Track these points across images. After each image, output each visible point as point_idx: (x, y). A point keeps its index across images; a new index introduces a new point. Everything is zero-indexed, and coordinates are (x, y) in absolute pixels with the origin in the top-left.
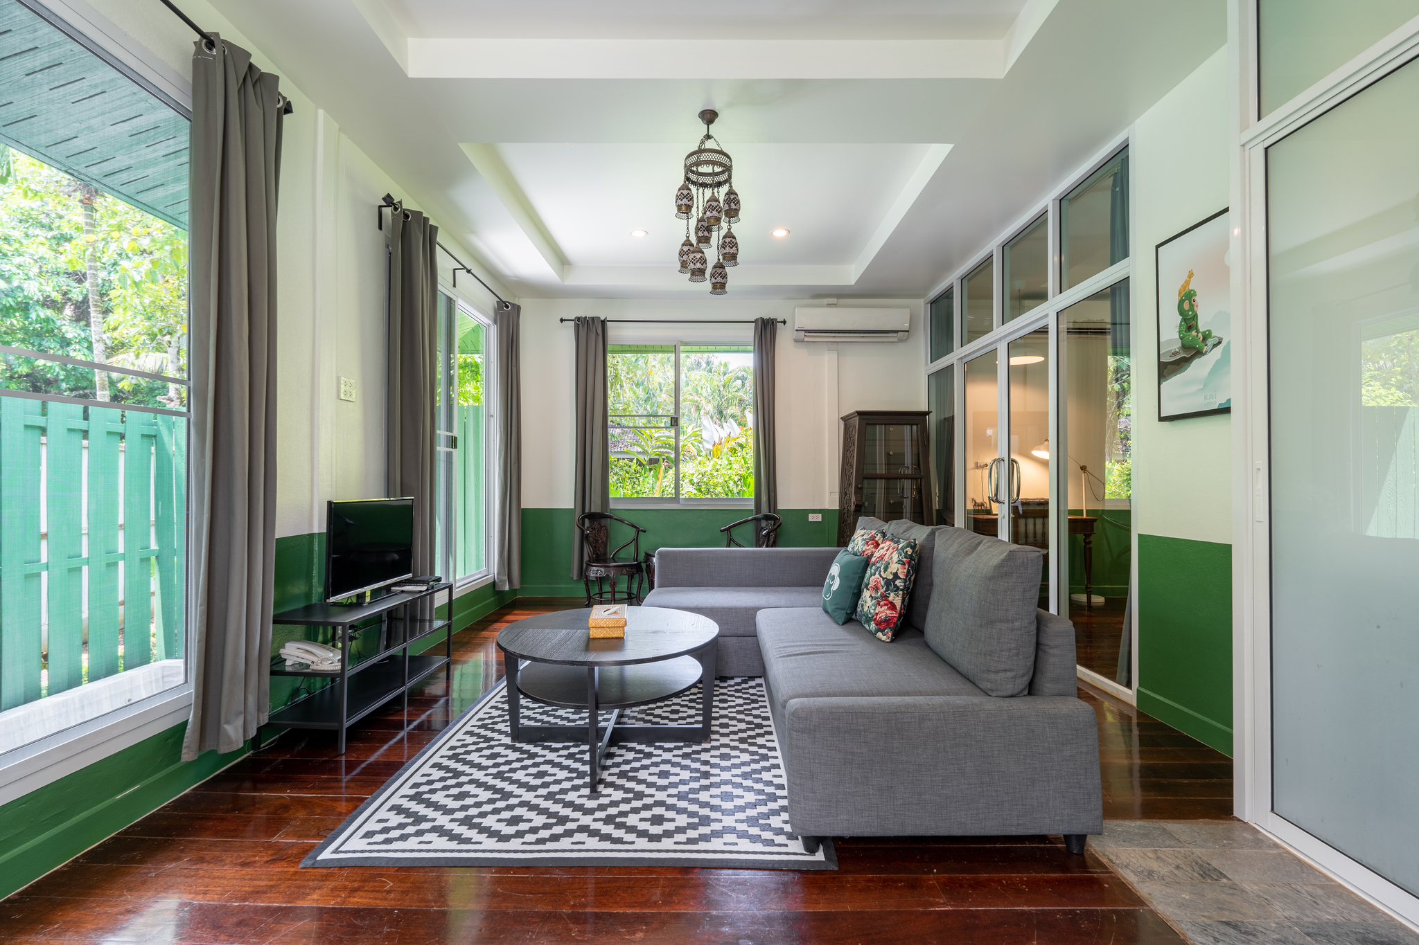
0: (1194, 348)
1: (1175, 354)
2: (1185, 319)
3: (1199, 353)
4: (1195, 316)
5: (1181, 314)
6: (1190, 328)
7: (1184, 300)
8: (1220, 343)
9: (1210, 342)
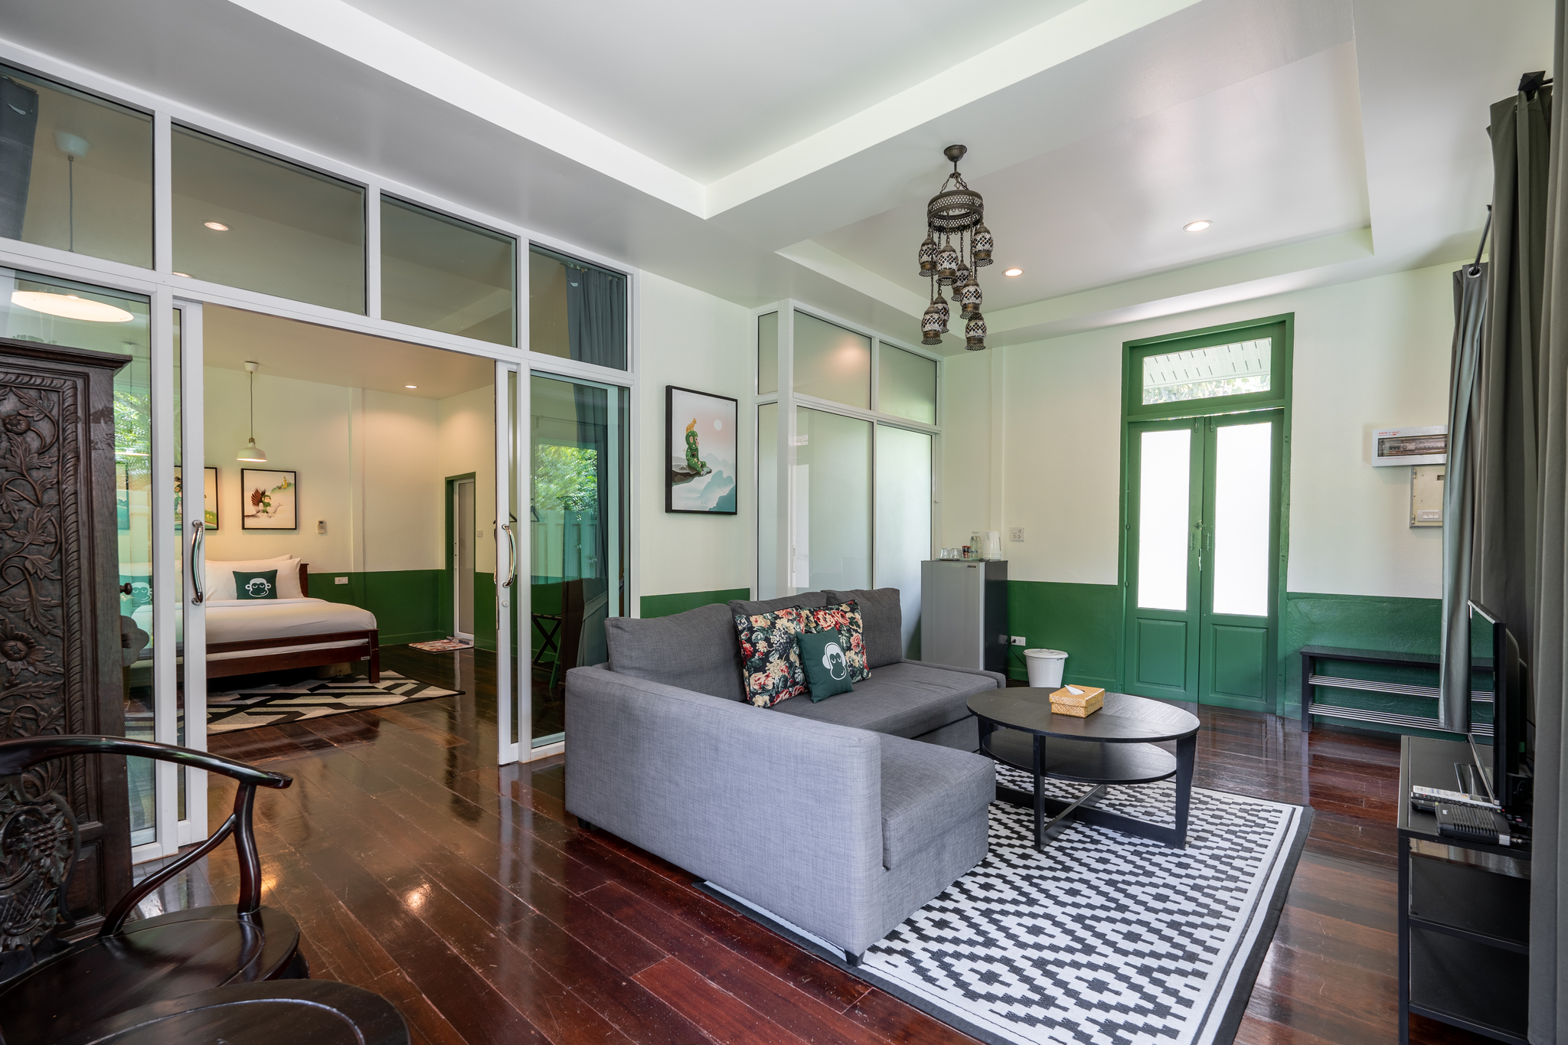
0: (696, 470)
1: (683, 468)
2: (690, 448)
3: (698, 474)
4: (697, 450)
5: (688, 444)
6: (693, 456)
7: (690, 436)
8: (710, 472)
9: (705, 470)
